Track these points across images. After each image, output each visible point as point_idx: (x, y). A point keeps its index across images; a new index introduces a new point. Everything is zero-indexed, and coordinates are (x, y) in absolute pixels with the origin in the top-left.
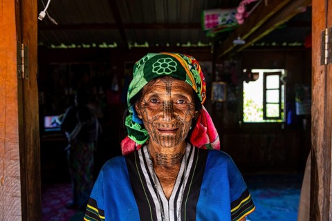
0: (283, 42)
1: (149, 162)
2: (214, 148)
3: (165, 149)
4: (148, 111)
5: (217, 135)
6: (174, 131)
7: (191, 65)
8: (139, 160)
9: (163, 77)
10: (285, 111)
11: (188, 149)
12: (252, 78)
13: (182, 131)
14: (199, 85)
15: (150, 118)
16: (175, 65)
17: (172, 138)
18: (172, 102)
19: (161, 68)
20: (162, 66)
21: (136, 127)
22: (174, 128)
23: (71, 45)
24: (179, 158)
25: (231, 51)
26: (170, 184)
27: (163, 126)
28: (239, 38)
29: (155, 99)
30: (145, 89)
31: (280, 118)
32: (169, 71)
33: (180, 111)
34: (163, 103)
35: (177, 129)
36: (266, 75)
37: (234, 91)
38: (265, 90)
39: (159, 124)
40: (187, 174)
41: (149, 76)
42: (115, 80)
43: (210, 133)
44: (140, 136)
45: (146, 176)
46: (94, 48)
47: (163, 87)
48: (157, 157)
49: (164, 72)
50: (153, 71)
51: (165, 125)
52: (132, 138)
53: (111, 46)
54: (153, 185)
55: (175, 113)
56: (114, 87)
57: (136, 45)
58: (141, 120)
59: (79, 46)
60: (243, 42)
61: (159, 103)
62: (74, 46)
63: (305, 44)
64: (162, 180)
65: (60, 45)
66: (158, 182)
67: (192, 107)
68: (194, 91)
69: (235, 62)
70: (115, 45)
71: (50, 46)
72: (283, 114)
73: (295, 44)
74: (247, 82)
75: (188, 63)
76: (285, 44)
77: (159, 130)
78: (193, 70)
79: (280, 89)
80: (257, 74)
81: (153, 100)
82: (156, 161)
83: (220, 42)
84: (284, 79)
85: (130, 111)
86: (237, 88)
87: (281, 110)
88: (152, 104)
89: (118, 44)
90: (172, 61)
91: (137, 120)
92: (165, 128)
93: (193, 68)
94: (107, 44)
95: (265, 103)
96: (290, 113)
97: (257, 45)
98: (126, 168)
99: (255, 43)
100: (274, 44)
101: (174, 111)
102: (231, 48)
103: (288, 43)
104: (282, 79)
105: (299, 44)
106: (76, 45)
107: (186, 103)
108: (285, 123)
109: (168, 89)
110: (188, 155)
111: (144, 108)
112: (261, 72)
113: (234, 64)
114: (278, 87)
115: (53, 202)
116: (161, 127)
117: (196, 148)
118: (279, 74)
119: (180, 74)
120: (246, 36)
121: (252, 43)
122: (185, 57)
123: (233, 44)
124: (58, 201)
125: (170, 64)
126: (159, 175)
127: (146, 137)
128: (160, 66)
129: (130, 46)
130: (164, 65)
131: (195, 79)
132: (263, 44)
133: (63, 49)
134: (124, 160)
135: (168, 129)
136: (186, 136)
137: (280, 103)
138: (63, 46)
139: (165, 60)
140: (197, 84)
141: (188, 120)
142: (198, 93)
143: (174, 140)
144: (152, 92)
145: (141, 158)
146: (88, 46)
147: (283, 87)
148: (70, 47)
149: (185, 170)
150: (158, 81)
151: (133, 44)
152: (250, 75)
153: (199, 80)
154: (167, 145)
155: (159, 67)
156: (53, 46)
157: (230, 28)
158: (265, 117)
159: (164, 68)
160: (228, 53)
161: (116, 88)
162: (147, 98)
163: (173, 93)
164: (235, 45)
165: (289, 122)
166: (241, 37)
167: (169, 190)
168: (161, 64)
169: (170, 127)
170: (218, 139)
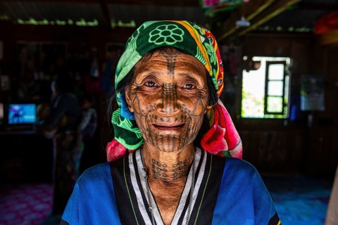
0: (290, 27)
1: (143, 174)
2: (234, 156)
3: (165, 154)
4: (140, 97)
5: (238, 138)
6: (177, 128)
7: (203, 36)
8: (129, 169)
9: (163, 48)
10: (289, 105)
11: (198, 156)
12: (252, 66)
13: (189, 130)
14: (214, 67)
15: (143, 108)
16: (180, 33)
17: (174, 138)
18: (175, 86)
19: (161, 36)
20: (163, 34)
21: (125, 124)
22: (177, 123)
23: (42, 20)
24: (185, 170)
25: (233, 34)
26: (170, 206)
27: (162, 120)
28: (243, 19)
29: (151, 81)
30: (138, 67)
31: (282, 113)
32: (172, 41)
33: (186, 99)
34: (163, 86)
35: (182, 126)
36: (268, 64)
37: (232, 81)
38: (267, 80)
39: (156, 118)
40: (195, 194)
41: (143, 48)
42: (95, 64)
43: (229, 137)
44: (131, 137)
45: (138, 193)
46: (70, 25)
47: (163, 64)
48: (154, 167)
49: (165, 41)
50: (150, 41)
51: (165, 119)
52: (120, 140)
53: (91, 24)
54: (147, 206)
55: (179, 102)
56: (94, 72)
57: (120, 24)
58: (133, 114)
59: (52, 23)
60: (248, 24)
61: (158, 87)
62: (46, 22)
63: (314, 30)
64: (160, 201)
65: (28, 20)
66: (154, 203)
67: (204, 94)
68: (207, 73)
69: (235, 48)
70: (95, 23)
71: (17, 20)
72: (286, 109)
73: (302, 30)
74: (248, 71)
75: (200, 34)
76: (291, 29)
77: (155, 126)
78: (206, 44)
79: (284, 80)
80: (259, 62)
81: (149, 83)
82: (151, 173)
83: (219, 24)
84: (290, 69)
85: (119, 103)
86: (236, 78)
87: (284, 105)
88: (147, 88)
89: (99, 21)
90: (177, 28)
91: (127, 114)
92: (165, 123)
93: (207, 41)
94: (87, 21)
95: (266, 96)
96: (294, 109)
97: (261, 29)
98: (111, 182)
99: (259, 27)
100: (279, 28)
101: (177, 98)
102: (232, 31)
103: (295, 28)
104: (287, 68)
105: (308, 30)
106: (49, 21)
107: (195, 88)
108: (288, 119)
109: (171, 67)
110: (197, 164)
111: (135, 93)
112: (264, 60)
113: (233, 51)
114: (282, 78)
115: (18, 207)
116: (159, 122)
117: (209, 155)
118: (284, 63)
119: (188, 47)
120: (251, 17)
121: (254, 27)
122: (196, 26)
123: (234, 25)
124: (24, 206)
125: (174, 32)
126: (155, 193)
127: (139, 140)
128: (160, 34)
129: (113, 25)
130: (165, 33)
131: (210, 56)
132: (267, 28)
133: (33, 25)
134: (109, 170)
135: (169, 124)
136: (194, 137)
137: (283, 97)
138: (33, 22)
139: (167, 26)
140: (212, 64)
141: (198, 112)
142: (213, 76)
143: (178, 141)
144: (146, 70)
145: (132, 167)
146: (63, 23)
147: (288, 78)
148: (41, 23)
149: (193, 187)
150: (156, 54)
151: (117, 22)
152: (250, 64)
153: (215, 59)
154: (166, 147)
155: (158, 36)
156: (21, 22)
157: (233, 6)
158: (266, 112)
159: (165, 37)
160: (228, 37)
161: (96, 74)
162: (139, 80)
163: (177, 72)
164: (237, 27)
165: (293, 118)
166: (246, 17)
167: (168, 216)
168: (161, 31)
169: (172, 122)
170: (241, 144)
